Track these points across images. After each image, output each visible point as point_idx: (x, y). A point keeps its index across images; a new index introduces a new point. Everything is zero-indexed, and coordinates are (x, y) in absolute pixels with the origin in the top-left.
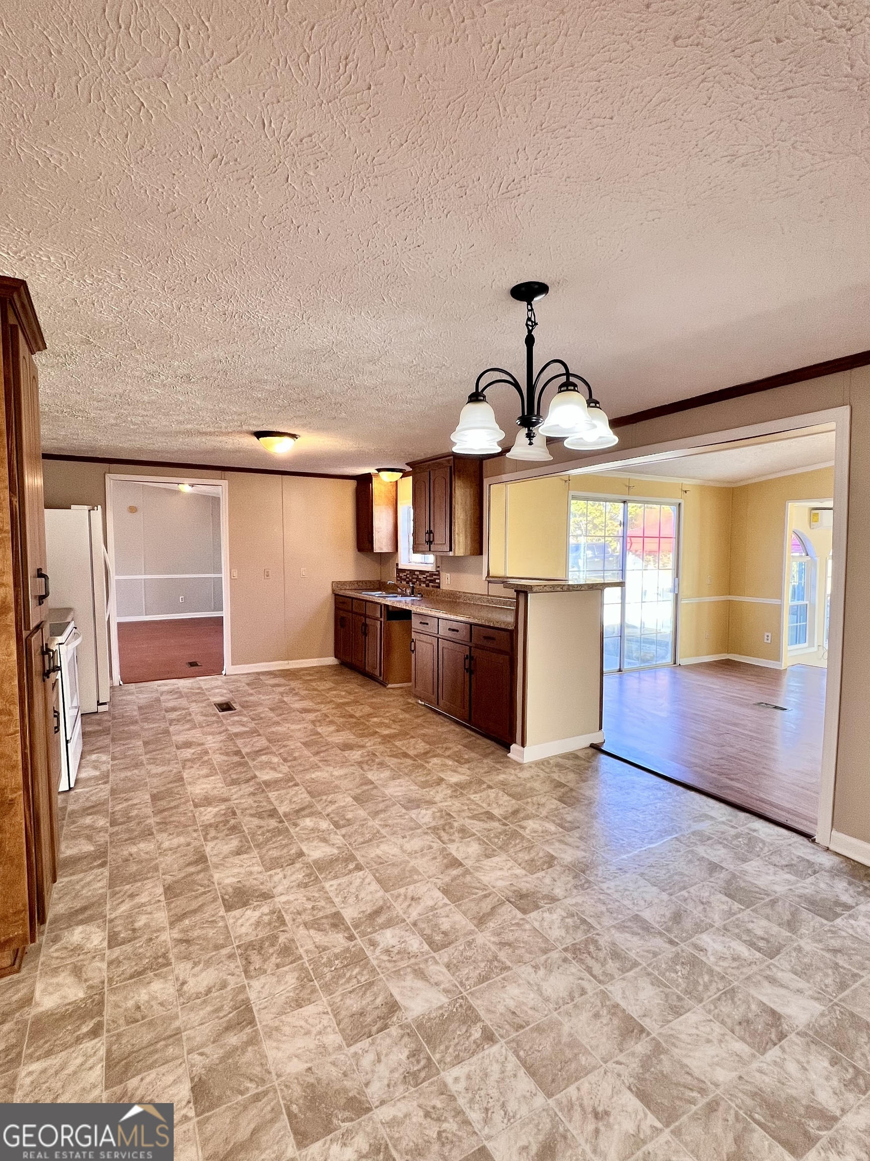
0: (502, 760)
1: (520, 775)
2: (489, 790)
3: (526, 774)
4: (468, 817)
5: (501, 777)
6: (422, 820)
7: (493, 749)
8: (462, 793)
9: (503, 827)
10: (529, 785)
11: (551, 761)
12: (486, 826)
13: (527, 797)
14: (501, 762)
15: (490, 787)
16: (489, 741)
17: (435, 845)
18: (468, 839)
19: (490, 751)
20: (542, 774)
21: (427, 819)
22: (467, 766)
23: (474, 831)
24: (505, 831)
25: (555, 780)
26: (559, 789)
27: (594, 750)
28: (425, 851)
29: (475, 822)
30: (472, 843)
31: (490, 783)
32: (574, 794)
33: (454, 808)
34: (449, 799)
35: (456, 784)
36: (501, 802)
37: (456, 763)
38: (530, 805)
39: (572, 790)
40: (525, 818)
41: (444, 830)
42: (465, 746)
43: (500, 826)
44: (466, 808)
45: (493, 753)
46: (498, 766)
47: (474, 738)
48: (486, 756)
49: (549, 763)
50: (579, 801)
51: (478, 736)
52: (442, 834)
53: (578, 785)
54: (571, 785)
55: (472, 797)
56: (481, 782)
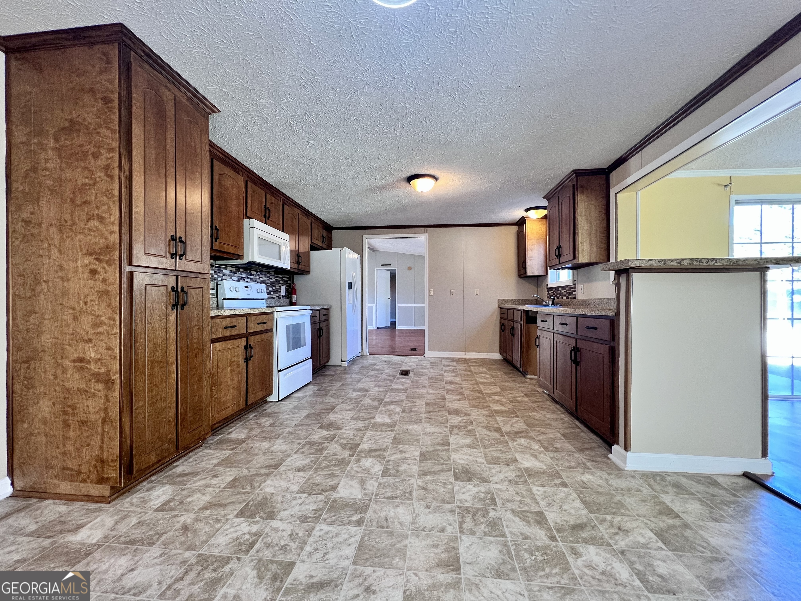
0: (598, 459)
1: (612, 482)
2: (561, 488)
3: (622, 483)
4: (513, 511)
5: (587, 477)
6: (461, 494)
7: (595, 445)
8: (526, 481)
9: (548, 542)
10: (618, 498)
11: (668, 478)
12: (527, 530)
13: (607, 514)
14: (595, 461)
15: (564, 485)
16: (593, 436)
17: (449, 529)
18: (492, 539)
19: (589, 447)
20: (646, 491)
21: (466, 497)
22: (552, 455)
23: (506, 530)
24: (548, 547)
25: (664, 503)
26: (664, 518)
27: (747, 482)
28: (433, 533)
29: (517, 520)
30: (492, 547)
31: (566, 481)
32: (688, 533)
33: (506, 495)
34: (507, 483)
35: (527, 470)
36: (566, 507)
37: (542, 449)
38: (606, 524)
39: (686, 526)
40: (586, 541)
41: (474, 515)
42: (563, 435)
43: (545, 538)
44: (518, 498)
45: (592, 449)
46: (589, 464)
47: (579, 430)
48: (581, 450)
49: (663, 479)
50: (693, 548)
51: (585, 429)
52: (469, 519)
53: (701, 523)
54: (688, 518)
55: (534, 489)
56: (557, 475)
